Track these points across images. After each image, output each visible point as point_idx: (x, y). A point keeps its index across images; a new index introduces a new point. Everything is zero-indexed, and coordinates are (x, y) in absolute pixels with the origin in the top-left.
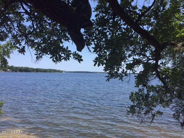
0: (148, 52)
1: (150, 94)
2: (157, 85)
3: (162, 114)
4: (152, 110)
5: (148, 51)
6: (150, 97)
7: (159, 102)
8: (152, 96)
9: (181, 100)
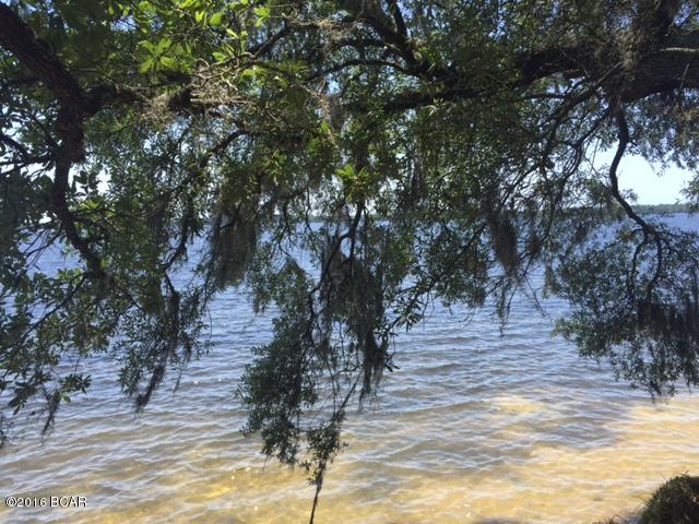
0: (16, 125)
1: (30, 314)
2: (63, 270)
3: (87, 385)
4: (45, 380)
5: (17, 120)
6: (35, 326)
7: (73, 339)
8: (42, 321)
9: (147, 317)
